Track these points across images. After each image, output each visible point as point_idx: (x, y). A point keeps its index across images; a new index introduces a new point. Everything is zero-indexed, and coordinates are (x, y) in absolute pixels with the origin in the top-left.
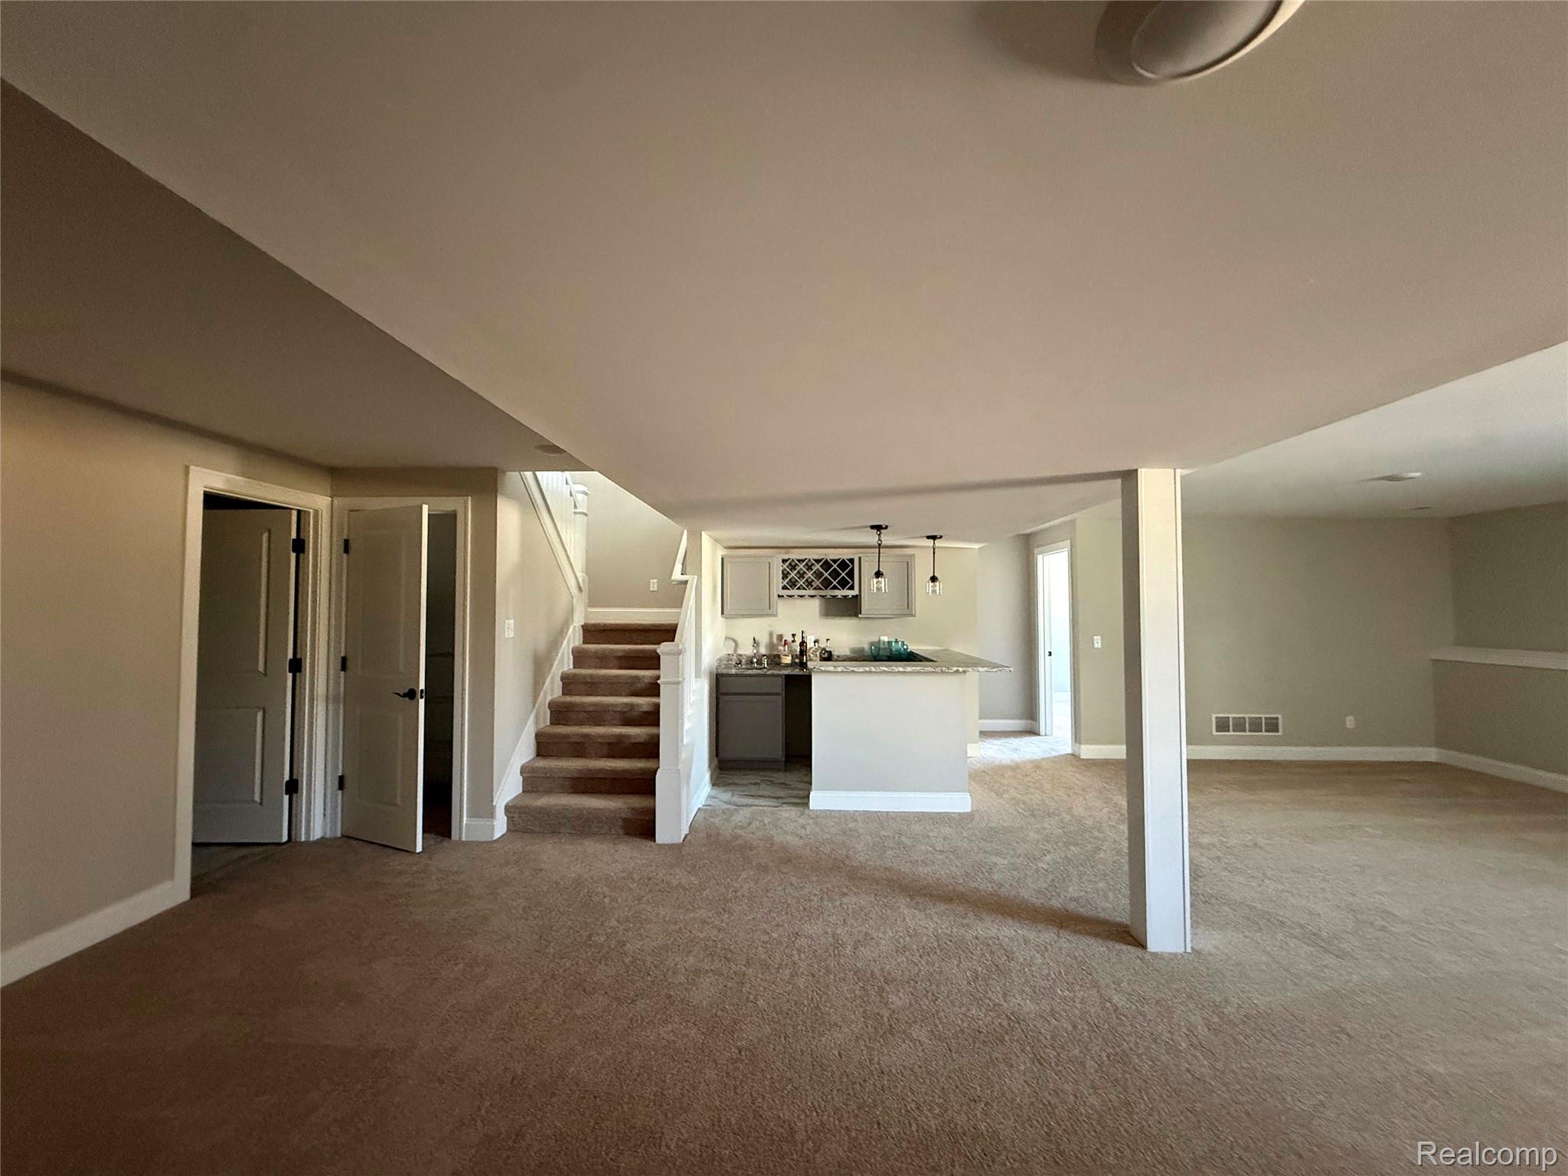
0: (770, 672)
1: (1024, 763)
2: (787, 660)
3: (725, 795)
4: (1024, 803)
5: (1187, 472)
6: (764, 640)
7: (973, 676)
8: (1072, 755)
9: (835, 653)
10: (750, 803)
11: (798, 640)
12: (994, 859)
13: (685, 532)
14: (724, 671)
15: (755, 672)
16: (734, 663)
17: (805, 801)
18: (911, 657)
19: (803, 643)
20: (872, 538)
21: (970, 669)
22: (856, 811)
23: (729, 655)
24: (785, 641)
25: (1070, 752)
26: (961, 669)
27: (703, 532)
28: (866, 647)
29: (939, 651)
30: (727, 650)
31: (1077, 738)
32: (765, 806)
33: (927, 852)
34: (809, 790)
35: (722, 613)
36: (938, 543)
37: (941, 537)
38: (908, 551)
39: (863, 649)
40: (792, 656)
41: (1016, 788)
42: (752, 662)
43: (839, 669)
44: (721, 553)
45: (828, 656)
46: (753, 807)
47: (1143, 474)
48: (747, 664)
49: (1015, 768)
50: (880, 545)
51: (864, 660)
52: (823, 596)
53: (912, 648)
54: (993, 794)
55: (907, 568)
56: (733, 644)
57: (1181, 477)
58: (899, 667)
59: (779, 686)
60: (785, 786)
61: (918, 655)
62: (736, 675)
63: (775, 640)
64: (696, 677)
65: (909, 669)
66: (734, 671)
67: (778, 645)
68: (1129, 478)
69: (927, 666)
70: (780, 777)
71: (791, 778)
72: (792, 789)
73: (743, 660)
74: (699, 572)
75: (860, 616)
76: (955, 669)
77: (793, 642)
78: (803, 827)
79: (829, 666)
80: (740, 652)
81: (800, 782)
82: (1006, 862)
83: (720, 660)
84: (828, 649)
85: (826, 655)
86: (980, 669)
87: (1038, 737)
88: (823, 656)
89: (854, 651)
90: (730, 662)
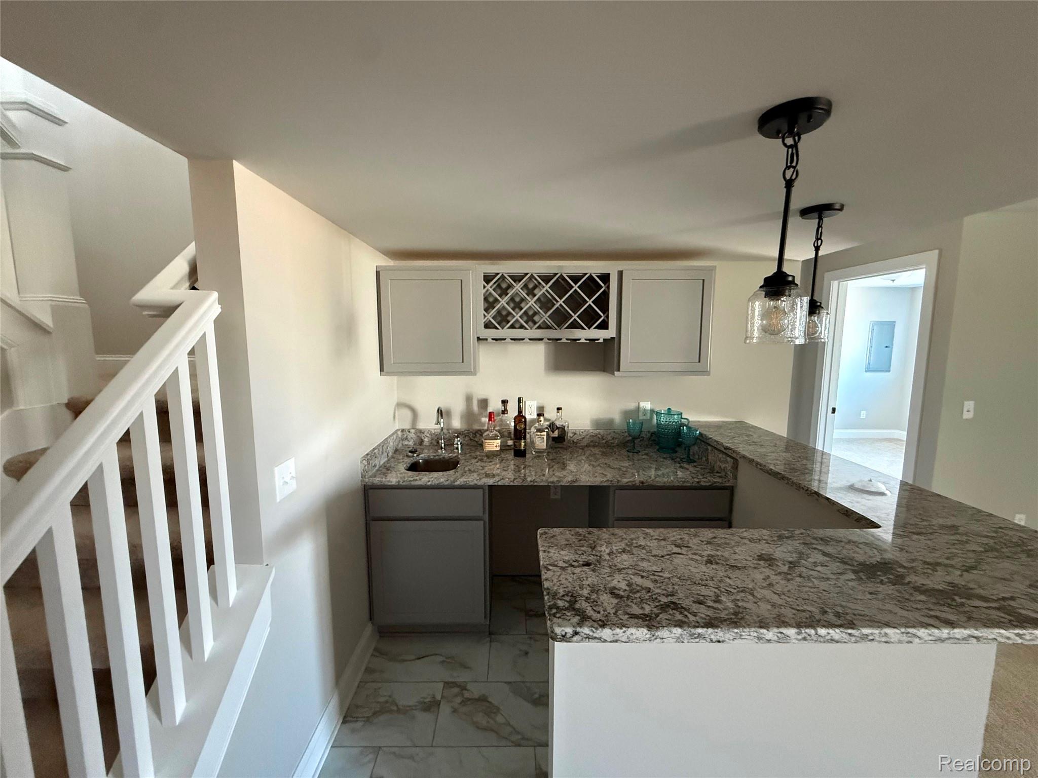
2: (494, 445)
6: (458, 407)
9: (570, 430)
11: (512, 409)
19: (520, 415)
23: (403, 431)
24: (492, 410)
28: (617, 417)
30: (397, 423)
35: (382, 369)
38: (704, 261)
39: (611, 422)
40: (503, 437)
42: (439, 442)
44: (373, 261)
48: (432, 444)
52: (554, 340)
55: (703, 288)
56: (408, 414)
59: (479, 505)
63: (475, 408)
73: (426, 440)
75: (616, 371)
77: (504, 412)
80: (421, 426)
84: (558, 424)
85: (556, 434)
89: (597, 424)
90: (406, 443)
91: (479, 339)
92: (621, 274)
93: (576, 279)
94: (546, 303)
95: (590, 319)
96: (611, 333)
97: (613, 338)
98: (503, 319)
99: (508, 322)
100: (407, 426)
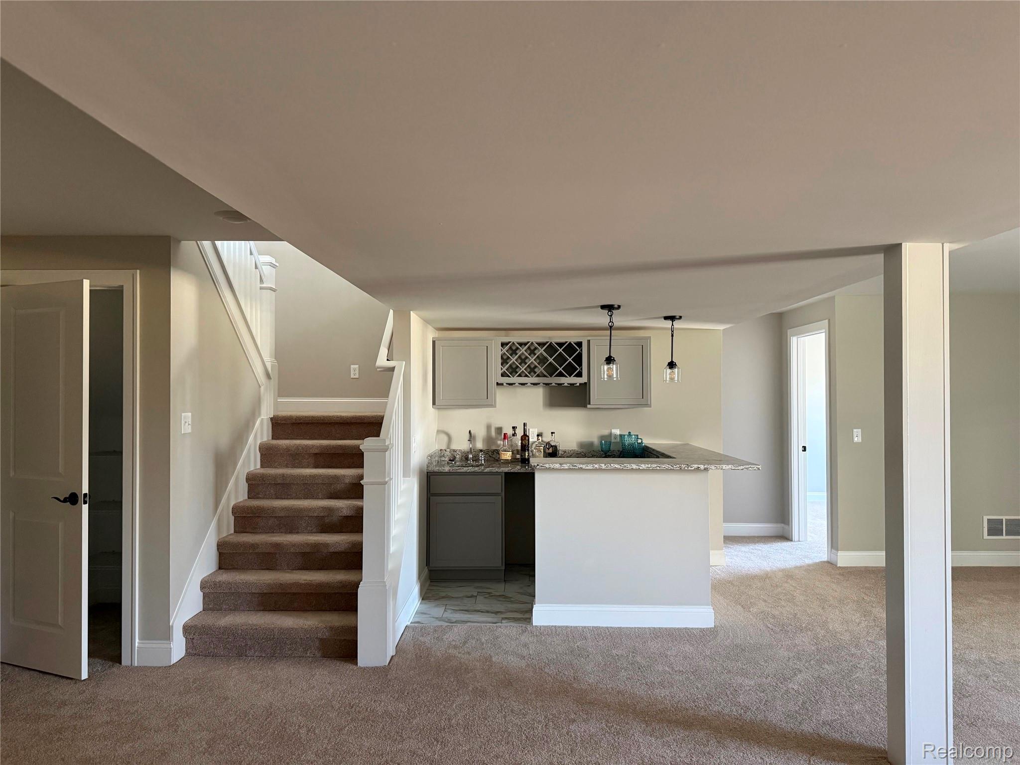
0: (487, 470)
1: (774, 572)
2: (508, 456)
3: (437, 611)
4: (774, 617)
5: (955, 246)
6: (480, 433)
7: (716, 474)
8: (828, 562)
9: (561, 448)
10: (463, 619)
11: (519, 432)
12: (740, 680)
13: (391, 311)
14: (436, 469)
15: (471, 469)
16: (447, 459)
17: (527, 616)
18: (644, 453)
19: (525, 437)
20: (603, 319)
21: (713, 467)
22: (585, 627)
23: (441, 450)
24: (505, 434)
25: (826, 559)
26: (702, 467)
27: (411, 312)
28: (596, 441)
29: (677, 445)
30: (437, 445)
31: (834, 544)
32: (483, 622)
33: (665, 672)
34: (532, 603)
35: (434, 403)
36: (677, 324)
37: (681, 317)
38: (641, 333)
39: (591, 444)
41: (765, 601)
42: (467, 459)
43: (566, 466)
44: (431, 335)
45: (552, 452)
46: (469, 624)
47: (909, 250)
48: (461, 460)
49: (765, 578)
50: (611, 327)
51: (593, 456)
52: (546, 384)
53: (648, 441)
54: (739, 608)
55: (643, 351)
56: (445, 438)
57: (950, 252)
58: (633, 464)
59: (498, 485)
60: (505, 598)
61: (653, 450)
62: (449, 474)
63: (493, 433)
64: (404, 476)
65: (643, 466)
66: (447, 469)
67: (497, 439)
68: (892, 252)
69: (664, 463)
70: (499, 588)
71: (512, 589)
72: (512, 602)
73: (458, 457)
74: (407, 357)
75: (589, 406)
76: (696, 466)
77: (513, 435)
78: (525, 645)
79: (554, 463)
80: (454, 446)
81: (521, 594)
82: (752, 683)
83: (431, 456)
84: (553, 444)
85: (551, 450)
86: (724, 467)
87: (788, 544)
88: (547, 451)
89: (582, 445)
90: (443, 459)
91: (497, 383)
92: (589, 341)
93: (560, 345)
94: (542, 360)
95: (571, 370)
96: (583, 379)
97: (585, 383)
98: (513, 370)
99: (517, 372)
100: (443, 448)
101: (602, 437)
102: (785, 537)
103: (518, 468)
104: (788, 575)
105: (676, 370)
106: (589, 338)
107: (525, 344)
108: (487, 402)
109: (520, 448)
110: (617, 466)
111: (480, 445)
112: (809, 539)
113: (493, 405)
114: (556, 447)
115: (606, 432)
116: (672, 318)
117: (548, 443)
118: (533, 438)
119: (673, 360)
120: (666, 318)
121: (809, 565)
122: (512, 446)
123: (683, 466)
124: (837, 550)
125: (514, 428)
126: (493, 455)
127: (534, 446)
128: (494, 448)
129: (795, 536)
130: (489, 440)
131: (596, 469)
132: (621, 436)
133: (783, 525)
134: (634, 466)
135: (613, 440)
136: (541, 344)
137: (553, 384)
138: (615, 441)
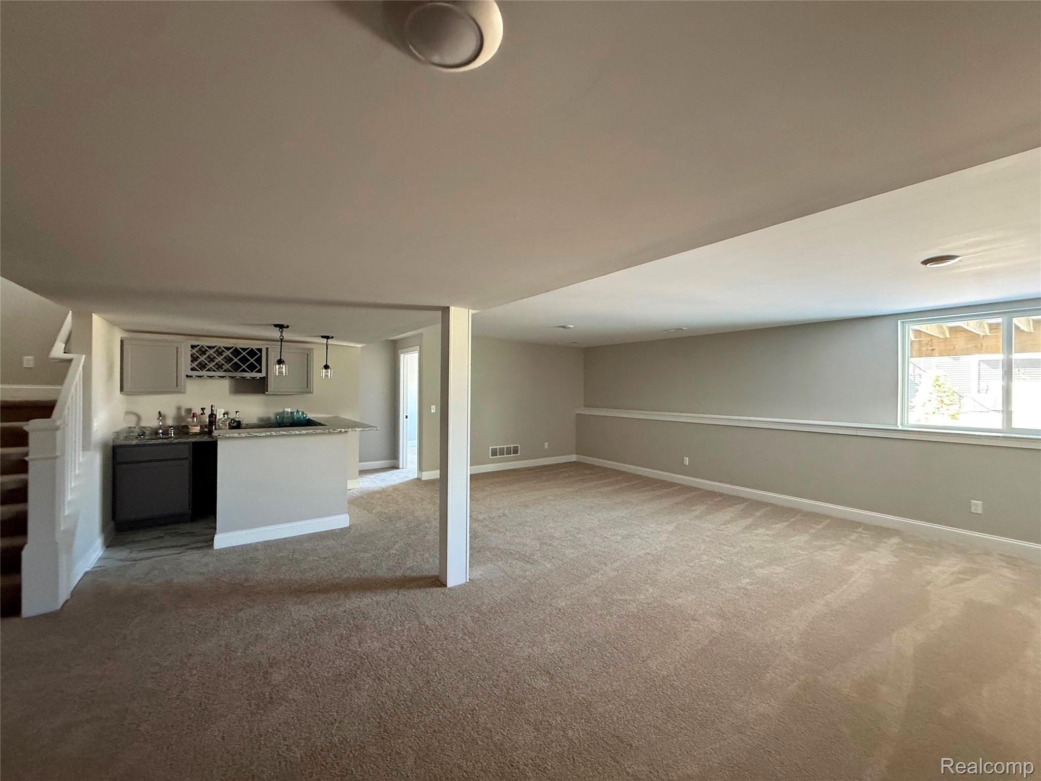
0: (176, 441)
1: (387, 488)
2: (197, 429)
3: (122, 554)
4: (385, 513)
5: (475, 312)
6: (170, 414)
7: (354, 436)
8: (417, 478)
9: (244, 422)
10: (149, 556)
11: (208, 412)
12: (362, 554)
13: (71, 312)
14: (123, 443)
15: (160, 441)
16: (136, 434)
17: (210, 543)
18: (309, 423)
19: (212, 416)
20: (276, 334)
21: (350, 430)
22: (258, 543)
23: (129, 427)
24: (194, 414)
26: (343, 430)
27: (93, 314)
28: (272, 416)
29: (330, 418)
30: (123, 423)
31: (420, 469)
32: (168, 555)
33: (315, 560)
34: (214, 534)
35: (122, 390)
36: (330, 341)
37: (332, 337)
38: (308, 346)
39: (269, 419)
40: (200, 426)
41: (381, 505)
42: (157, 433)
43: (243, 435)
44: (118, 335)
45: (236, 425)
46: (153, 559)
47: (453, 309)
48: (151, 434)
49: (382, 492)
50: (282, 339)
51: (270, 427)
52: (233, 377)
53: (310, 416)
54: (365, 511)
55: (307, 357)
56: (134, 418)
57: (472, 314)
59: (186, 452)
60: (192, 534)
61: (314, 421)
62: (138, 445)
63: (183, 413)
65: (304, 432)
66: (134, 442)
67: (187, 417)
68: (446, 311)
69: (318, 429)
70: (187, 527)
71: (198, 527)
72: (198, 536)
73: (147, 432)
75: (266, 393)
76: (339, 430)
77: (202, 414)
78: (206, 565)
79: (235, 433)
80: (143, 424)
81: (207, 528)
82: (369, 555)
83: (118, 433)
84: (237, 420)
86: (357, 429)
87: (398, 470)
88: (232, 425)
89: (261, 419)
90: (132, 434)
91: (187, 376)
92: (267, 349)
93: (244, 350)
94: (228, 360)
95: (252, 368)
96: (263, 374)
97: (264, 377)
98: (202, 366)
99: (206, 368)
100: (133, 425)
101: (277, 414)
102: (395, 467)
103: (206, 439)
104: (395, 488)
105: (329, 370)
106: (267, 346)
107: (214, 348)
108: (177, 389)
109: (208, 423)
110: (284, 433)
111: (170, 422)
112: (408, 467)
113: (183, 392)
114: (239, 422)
115: (281, 410)
116: (327, 338)
117: (233, 419)
118: (219, 416)
119: (328, 364)
120: (323, 337)
121: (407, 481)
122: (200, 422)
123: (331, 430)
124: (422, 471)
125: (203, 409)
126: (182, 430)
127: (221, 421)
128: (184, 424)
129: (401, 466)
130: (178, 418)
131: (268, 436)
132: (291, 412)
133: (394, 461)
134: (297, 432)
135: (286, 416)
136: (228, 349)
137: (238, 377)
138: (287, 416)
